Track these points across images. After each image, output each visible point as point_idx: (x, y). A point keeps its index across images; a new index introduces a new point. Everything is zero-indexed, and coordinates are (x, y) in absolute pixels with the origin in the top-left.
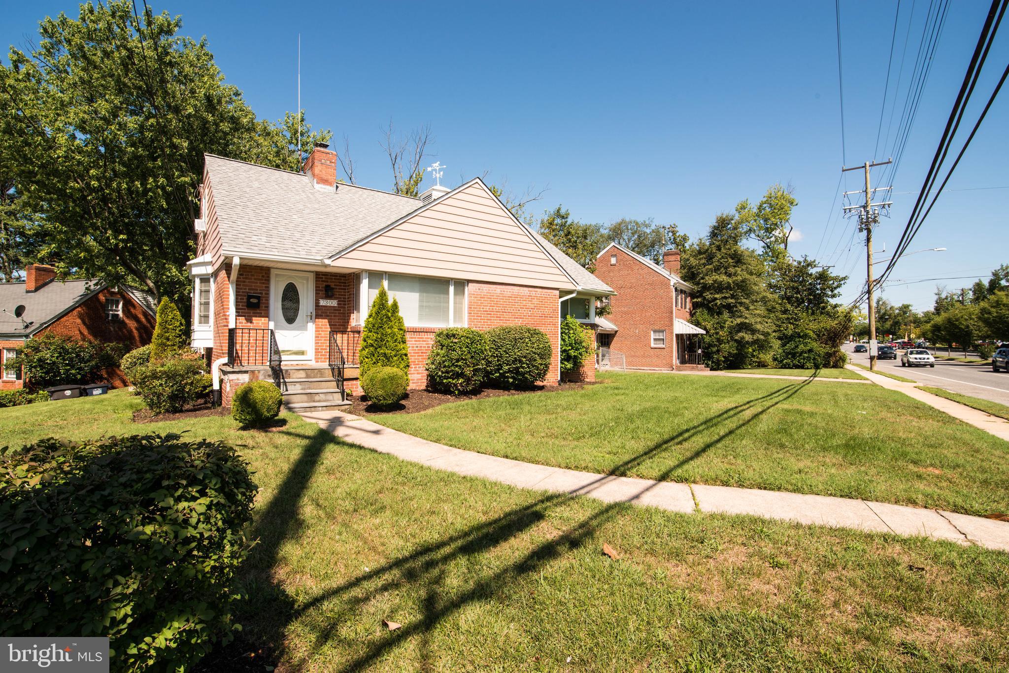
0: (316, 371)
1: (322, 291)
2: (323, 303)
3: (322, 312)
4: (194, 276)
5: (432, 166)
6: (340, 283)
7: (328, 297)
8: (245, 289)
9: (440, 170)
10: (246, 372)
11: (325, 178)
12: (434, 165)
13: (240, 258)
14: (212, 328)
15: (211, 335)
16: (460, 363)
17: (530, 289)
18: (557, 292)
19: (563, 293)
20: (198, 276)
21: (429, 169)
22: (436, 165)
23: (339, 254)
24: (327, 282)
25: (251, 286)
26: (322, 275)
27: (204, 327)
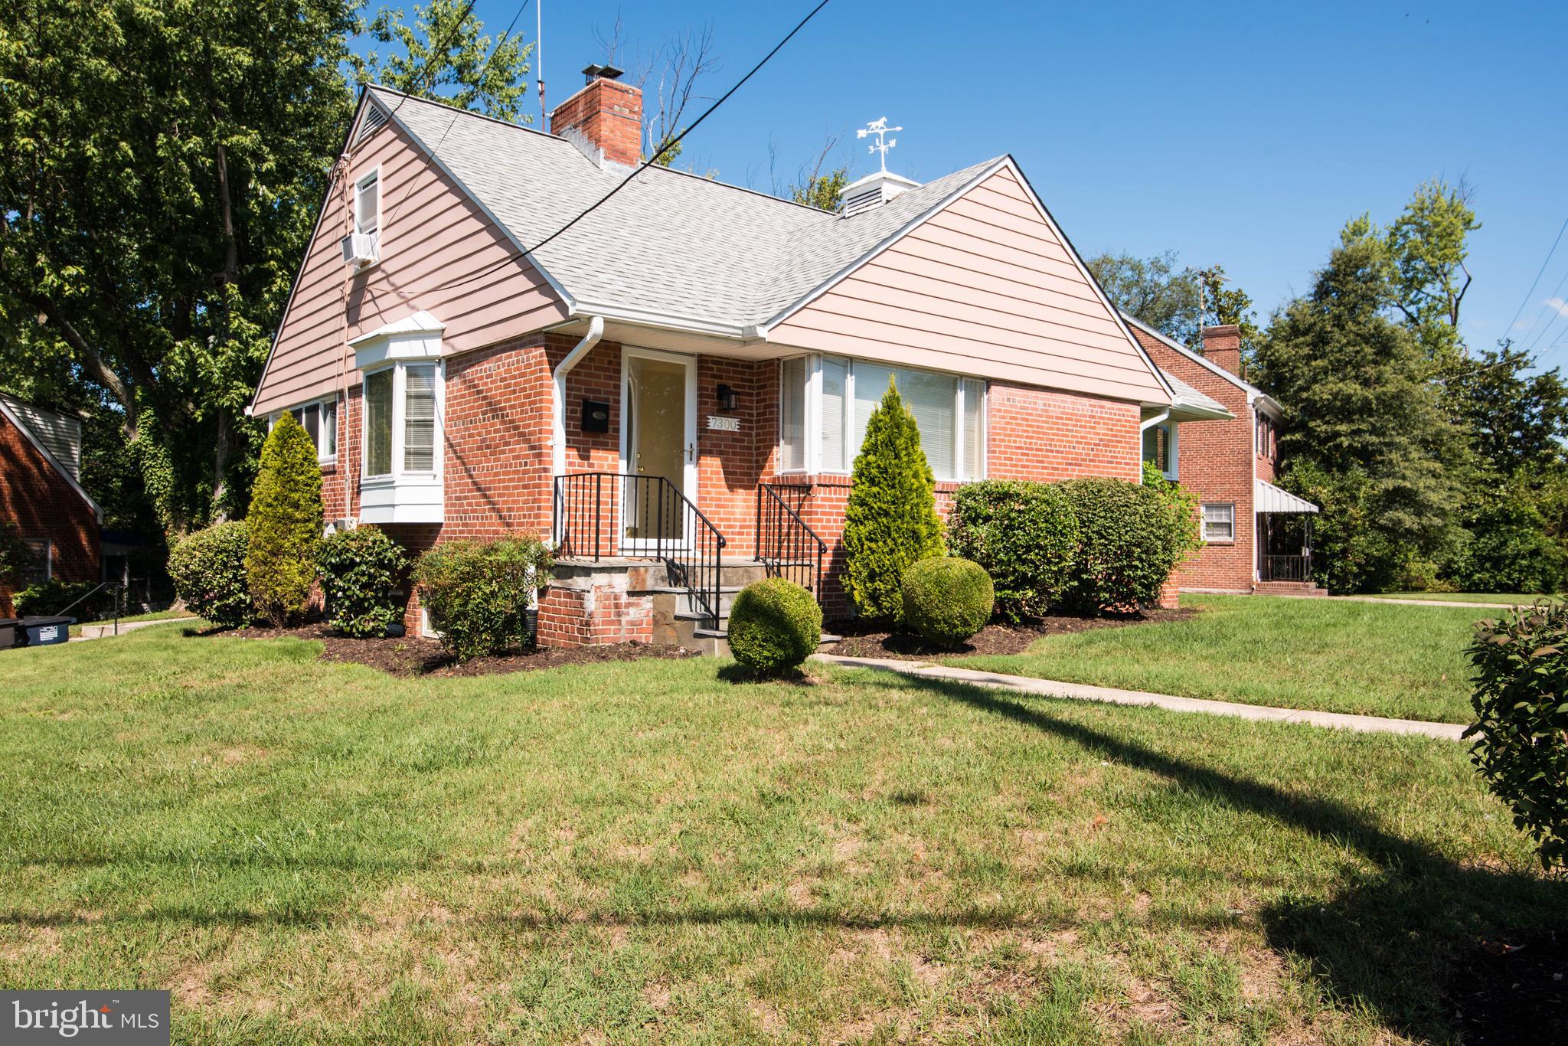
0: (741, 571)
1: (712, 397)
2: (716, 423)
3: (713, 445)
4: (393, 362)
5: (868, 128)
6: (743, 380)
7: (724, 411)
8: (579, 390)
9: (888, 137)
10: (623, 569)
11: (620, 146)
12: (874, 124)
13: (606, 321)
14: (440, 481)
15: (438, 495)
16: (1032, 556)
17: (1094, 402)
18: (1137, 410)
19: (1148, 412)
20: (402, 361)
21: (862, 133)
22: (879, 125)
23: (777, 320)
24: (721, 377)
25: (590, 383)
26: (713, 362)
27: (420, 477)
